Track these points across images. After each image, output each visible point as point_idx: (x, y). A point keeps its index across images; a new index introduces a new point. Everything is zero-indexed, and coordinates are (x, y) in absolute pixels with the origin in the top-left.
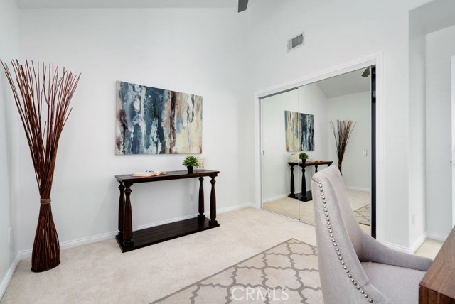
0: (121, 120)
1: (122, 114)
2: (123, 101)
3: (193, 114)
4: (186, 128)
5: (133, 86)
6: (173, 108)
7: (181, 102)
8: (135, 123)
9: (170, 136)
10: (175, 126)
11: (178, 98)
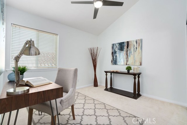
0: (112, 55)
1: (113, 53)
2: (113, 49)
3: (136, 48)
4: (133, 54)
5: (115, 44)
6: (128, 48)
7: (131, 44)
8: (116, 55)
9: (126, 59)
10: (128, 54)
11: (130, 43)
